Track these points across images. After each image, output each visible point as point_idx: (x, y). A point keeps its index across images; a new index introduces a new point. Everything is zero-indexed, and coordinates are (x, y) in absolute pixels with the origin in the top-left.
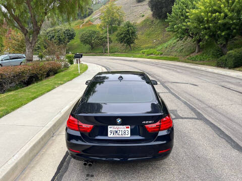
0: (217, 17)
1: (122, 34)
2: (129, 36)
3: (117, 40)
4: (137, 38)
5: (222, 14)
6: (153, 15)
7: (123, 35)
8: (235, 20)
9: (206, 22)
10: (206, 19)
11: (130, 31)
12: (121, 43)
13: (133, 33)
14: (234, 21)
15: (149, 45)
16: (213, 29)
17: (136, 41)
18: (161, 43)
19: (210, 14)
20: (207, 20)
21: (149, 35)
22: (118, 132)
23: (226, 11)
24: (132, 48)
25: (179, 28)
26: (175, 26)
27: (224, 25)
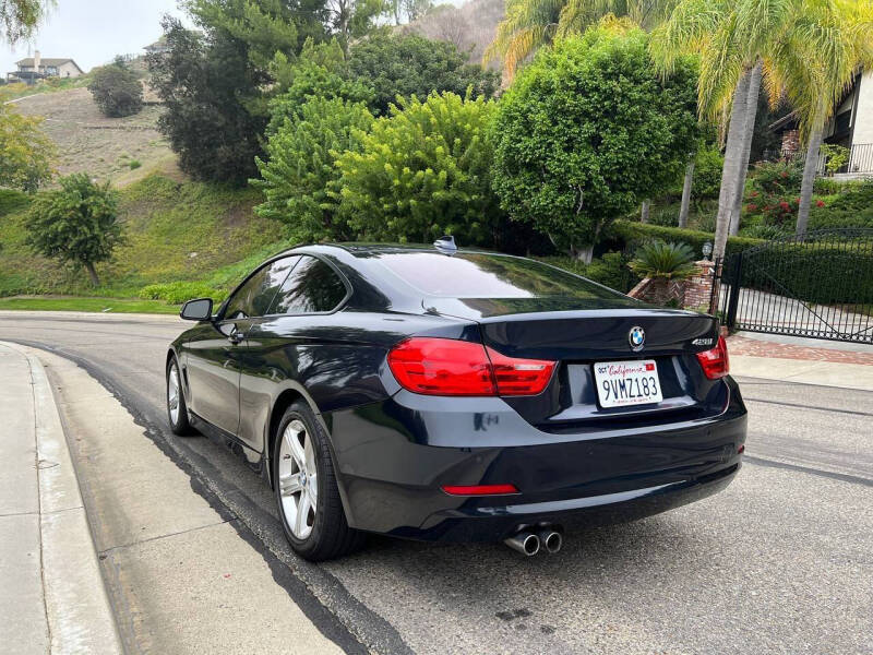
0: (429, 182)
1: (55, 219)
2: (91, 229)
3: (29, 241)
4: (121, 241)
5: (443, 174)
6: (184, 165)
7: (60, 226)
8: (474, 193)
9: (395, 194)
10: (397, 182)
11: (95, 212)
12: (49, 255)
13: (106, 219)
14: (474, 197)
15: (173, 268)
16: (417, 215)
17: (118, 251)
18: (217, 265)
19: (406, 170)
20: (401, 188)
21: (170, 232)
22: (628, 384)
23: (452, 165)
24: (101, 277)
25: (303, 208)
26: (290, 202)
27: (446, 206)
